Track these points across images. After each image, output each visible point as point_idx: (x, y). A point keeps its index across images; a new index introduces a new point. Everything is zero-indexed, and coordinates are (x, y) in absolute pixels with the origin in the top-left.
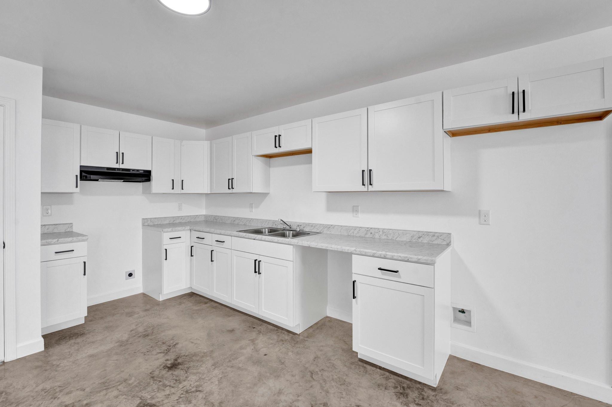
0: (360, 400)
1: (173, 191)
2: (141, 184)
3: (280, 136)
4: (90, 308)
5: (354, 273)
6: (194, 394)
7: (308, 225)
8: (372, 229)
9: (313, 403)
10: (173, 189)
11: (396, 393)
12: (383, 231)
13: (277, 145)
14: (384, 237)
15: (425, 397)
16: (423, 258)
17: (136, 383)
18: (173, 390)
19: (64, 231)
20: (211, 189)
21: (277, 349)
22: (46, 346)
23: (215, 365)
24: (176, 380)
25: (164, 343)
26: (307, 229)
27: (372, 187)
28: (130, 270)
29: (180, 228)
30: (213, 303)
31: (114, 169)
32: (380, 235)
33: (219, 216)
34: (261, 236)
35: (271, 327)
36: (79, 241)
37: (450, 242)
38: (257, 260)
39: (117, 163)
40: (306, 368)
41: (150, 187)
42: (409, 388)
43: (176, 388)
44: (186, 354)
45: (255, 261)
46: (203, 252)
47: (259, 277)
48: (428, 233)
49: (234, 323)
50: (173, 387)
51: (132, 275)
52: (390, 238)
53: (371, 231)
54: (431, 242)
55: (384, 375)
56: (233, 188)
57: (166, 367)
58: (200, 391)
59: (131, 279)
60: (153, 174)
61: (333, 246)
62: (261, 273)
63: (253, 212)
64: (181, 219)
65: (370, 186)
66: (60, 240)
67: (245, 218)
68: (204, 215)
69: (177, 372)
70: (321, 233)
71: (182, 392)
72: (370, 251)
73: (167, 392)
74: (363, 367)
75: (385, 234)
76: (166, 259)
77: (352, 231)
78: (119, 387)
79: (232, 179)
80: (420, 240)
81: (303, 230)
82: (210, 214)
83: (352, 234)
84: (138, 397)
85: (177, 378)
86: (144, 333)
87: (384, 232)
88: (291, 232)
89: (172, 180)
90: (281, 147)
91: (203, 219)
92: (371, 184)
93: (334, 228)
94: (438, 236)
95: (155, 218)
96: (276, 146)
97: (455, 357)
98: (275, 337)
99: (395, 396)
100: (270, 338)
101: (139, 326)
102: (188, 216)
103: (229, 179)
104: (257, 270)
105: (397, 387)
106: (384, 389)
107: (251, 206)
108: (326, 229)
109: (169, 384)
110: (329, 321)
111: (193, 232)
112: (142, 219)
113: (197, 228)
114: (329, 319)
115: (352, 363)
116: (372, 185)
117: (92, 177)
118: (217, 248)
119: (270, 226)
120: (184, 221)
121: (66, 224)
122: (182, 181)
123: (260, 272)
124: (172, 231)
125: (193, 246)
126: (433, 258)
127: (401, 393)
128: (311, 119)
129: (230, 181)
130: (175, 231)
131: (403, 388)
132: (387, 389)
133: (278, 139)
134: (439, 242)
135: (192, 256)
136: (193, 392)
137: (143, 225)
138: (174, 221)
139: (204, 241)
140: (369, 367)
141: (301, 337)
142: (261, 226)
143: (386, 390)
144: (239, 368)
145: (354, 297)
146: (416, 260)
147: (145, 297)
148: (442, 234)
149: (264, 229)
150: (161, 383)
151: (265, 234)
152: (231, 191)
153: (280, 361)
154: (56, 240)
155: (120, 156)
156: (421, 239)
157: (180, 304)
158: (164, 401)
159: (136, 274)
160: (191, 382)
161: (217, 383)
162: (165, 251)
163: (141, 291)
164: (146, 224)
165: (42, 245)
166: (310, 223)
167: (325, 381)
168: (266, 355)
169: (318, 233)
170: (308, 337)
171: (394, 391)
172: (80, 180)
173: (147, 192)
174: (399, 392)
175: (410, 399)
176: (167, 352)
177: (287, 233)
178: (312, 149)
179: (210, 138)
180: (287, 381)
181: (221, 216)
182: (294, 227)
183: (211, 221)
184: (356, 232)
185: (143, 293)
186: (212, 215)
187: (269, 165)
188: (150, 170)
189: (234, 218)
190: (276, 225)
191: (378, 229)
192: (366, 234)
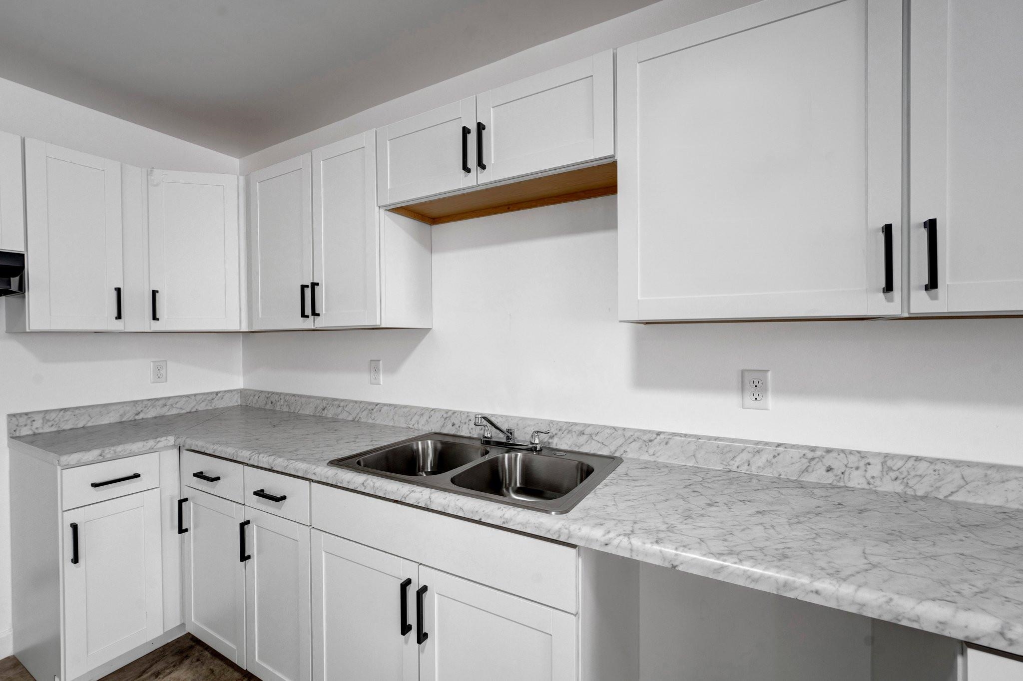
1: (118, 326)
3: (480, 128)
7: (569, 428)
8: (834, 454)
10: (120, 318)
12: (883, 463)
13: (472, 162)
14: (889, 486)
20: (251, 318)
26: (562, 444)
29: (136, 446)
32: (873, 477)
33: (280, 394)
41: (23, 312)
45: (404, 584)
46: (216, 522)
47: (422, 650)
52: (922, 493)
56: (318, 315)
60: (32, 268)
62: (426, 637)
63: (379, 384)
64: (165, 405)
67: (356, 402)
68: (240, 391)
75: (893, 475)
76: (76, 560)
77: (745, 456)
79: (314, 285)
81: (549, 443)
82: (257, 386)
83: (744, 469)
87: (890, 468)
89: (116, 289)
90: (484, 167)
91: (236, 401)
93: (668, 443)
95: (65, 410)
96: (469, 166)
102: (188, 396)
103: (303, 287)
107: (374, 366)
108: (635, 445)
111: (186, 454)
112: (9, 416)
113: (198, 444)
118: (257, 510)
119: (435, 427)
120: (174, 412)
122: (154, 293)
123: (425, 632)
124: (102, 459)
125: (185, 500)
129: (308, 292)
133: (473, 140)
135: (181, 530)
137: (14, 437)
138: (137, 414)
152: (309, 323)
162: (69, 532)
164: (25, 431)
166: (572, 425)
169: (610, 460)
177: (504, 458)
181: (287, 394)
182: (522, 438)
183: (259, 409)
184: (760, 461)
185: (14, 658)
186: (261, 392)
187: (429, 246)
188: (23, 255)
189: (324, 399)
190: (453, 425)
191: (861, 455)
192: (806, 470)
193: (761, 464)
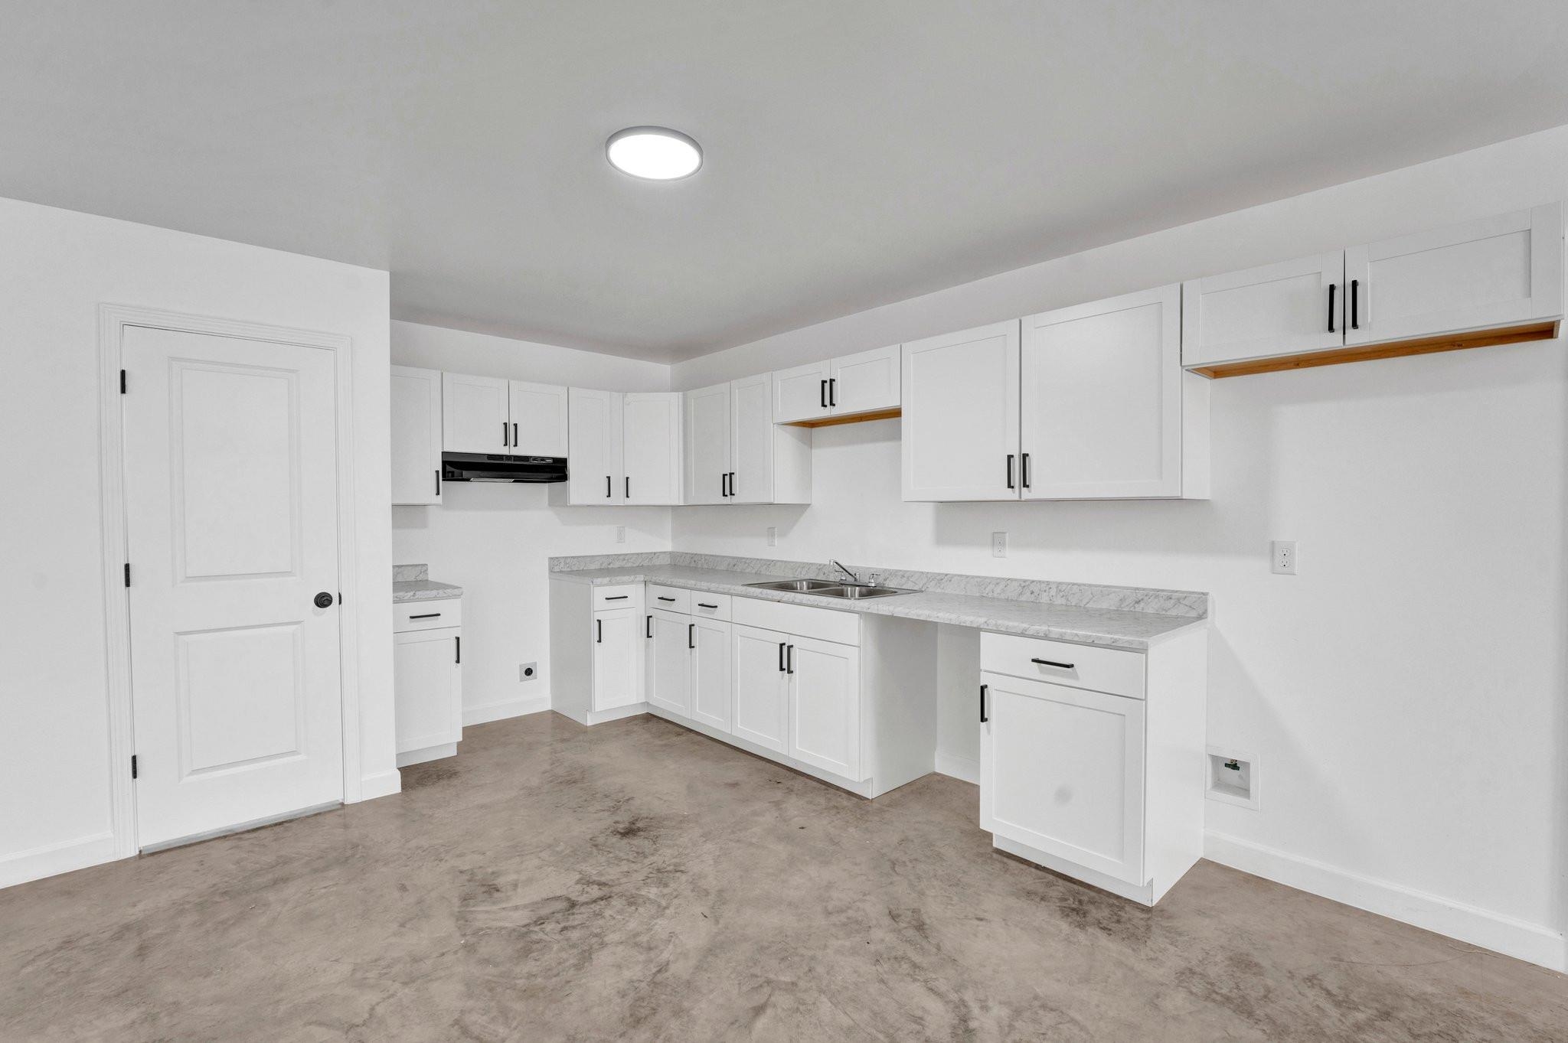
0: (985, 912)
1: (608, 501)
2: (546, 486)
3: (832, 381)
4: (466, 730)
5: (985, 671)
6: (671, 875)
7: (894, 573)
8: (1035, 584)
9: (891, 907)
10: (609, 496)
11: (1062, 909)
12: (1058, 587)
13: (827, 402)
14: (1059, 601)
15: (1123, 920)
16: (1124, 638)
17: (568, 851)
18: (634, 867)
19: (413, 579)
20: (685, 497)
21: (825, 822)
22: (405, 786)
23: (707, 836)
24: (637, 853)
25: (606, 796)
26: (891, 584)
27: (1030, 492)
28: (527, 662)
29: (626, 578)
30: (692, 735)
31: (501, 457)
32: (1050, 596)
33: (700, 554)
34: (793, 594)
35: (815, 784)
36: (448, 597)
37: (1205, 612)
38: (784, 644)
39: (506, 445)
40: (883, 855)
41: (565, 493)
42: (1092, 902)
43: (639, 865)
44: (651, 816)
45: (782, 645)
46: (672, 629)
47: (790, 680)
48: (1156, 593)
49: (737, 771)
50: (633, 862)
51: (532, 671)
52: (1073, 604)
53: (1033, 587)
54: (1164, 612)
55: (1045, 878)
56: (734, 495)
57: (616, 832)
58: (682, 871)
59: (530, 682)
60: (572, 468)
61: (941, 615)
62: (792, 672)
63: (774, 545)
64: (624, 560)
65: (1024, 490)
66: (417, 593)
67: (758, 559)
68: (670, 553)
69: (637, 841)
70: (922, 592)
71: (651, 870)
72: (1016, 624)
73: (626, 869)
74: (1001, 862)
75: (1061, 594)
76: (600, 641)
77: (991, 587)
78: (541, 855)
79: (731, 475)
80: (1139, 608)
81: (883, 584)
82: (682, 549)
83: (990, 595)
84: (575, 870)
85: (640, 850)
86: (568, 778)
87: (1060, 591)
88: (857, 588)
89: (607, 477)
90: (834, 405)
91: (667, 561)
92: (1025, 485)
93: (950, 581)
94: (1179, 599)
96: (825, 404)
97: (1213, 862)
98: (822, 801)
99: (1059, 912)
100: (811, 803)
101: (557, 767)
102: (637, 554)
103: (724, 475)
104: (785, 666)
105: (1066, 900)
106: (1038, 899)
107: (771, 533)
108: (933, 583)
109: (625, 857)
110: (939, 781)
111: (651, 586)
112: (551, 559)
113: (661, 579)
114: (939, 778)
115: (981, 855)
116: (1028, 486)
117: (465, 474)
118: (700, 618)
119: (812, 576)
120: (630, 565)
121: (417, 565)
122: (627, 478)
123: (792, 669)
124: (610, 584)
125: (651, 617)
126: (1144, 640)
127: (1073, 910)
128: (899, 345)
129: (727, 479)
130: (618, 584)
131: (1080, 902)
132: (1045, 901)
133: (827, 388)
134: (1180, 611)
135: (649, 636)
136: (671, 872)
137: (551, 571)
138: (609, 564)
139: (673, 606)
140: (1012, 863)
141: (876, 805)
142: (792, 576)
143: (1043, 902)
144: (751, 844)
145: (983, 719)
146: (1109, 642)
147: (558, 717)
148: (1189, 594)
149: (798, 583)
150: (611, 855)
151: (802, 591)
152: (727, 500)
153: (831, 839)
154: (412, 593)
155: (510, 432)
156: (1142, 604)
157: (628, 733)
158: (621, 880)
159: (537, 671)
160: (665, 856)
161: (712, 862)
162: (597, 623)
163: (547, 706)
164: (557, 569)
165: (395, 602)
166: (897, 571)
167: (919, 878)
168: (803, 828)
169: (915, 591)
170: (889, 806)
171: (1058, 904)
172: (443, 480)
173: (559, 503)
174: (1069, 908)
175: (1089, 919)
176: (615, 809)
177: (848, 590)
178: (901, 409)
179: (683, 386)
180: (845, 870)
181: (705, 555)
182: (864, 580)
183: (685, 566)
184: (998, 590)
185: (552, 711)
186: (687, 553)
187: (809, 443)
188: (566, 459)
189: (734, 558)
190: (824, 574)
191: (1048, 583)
192: (1021, 594)
193: (999, 592)
